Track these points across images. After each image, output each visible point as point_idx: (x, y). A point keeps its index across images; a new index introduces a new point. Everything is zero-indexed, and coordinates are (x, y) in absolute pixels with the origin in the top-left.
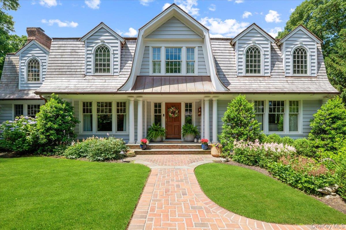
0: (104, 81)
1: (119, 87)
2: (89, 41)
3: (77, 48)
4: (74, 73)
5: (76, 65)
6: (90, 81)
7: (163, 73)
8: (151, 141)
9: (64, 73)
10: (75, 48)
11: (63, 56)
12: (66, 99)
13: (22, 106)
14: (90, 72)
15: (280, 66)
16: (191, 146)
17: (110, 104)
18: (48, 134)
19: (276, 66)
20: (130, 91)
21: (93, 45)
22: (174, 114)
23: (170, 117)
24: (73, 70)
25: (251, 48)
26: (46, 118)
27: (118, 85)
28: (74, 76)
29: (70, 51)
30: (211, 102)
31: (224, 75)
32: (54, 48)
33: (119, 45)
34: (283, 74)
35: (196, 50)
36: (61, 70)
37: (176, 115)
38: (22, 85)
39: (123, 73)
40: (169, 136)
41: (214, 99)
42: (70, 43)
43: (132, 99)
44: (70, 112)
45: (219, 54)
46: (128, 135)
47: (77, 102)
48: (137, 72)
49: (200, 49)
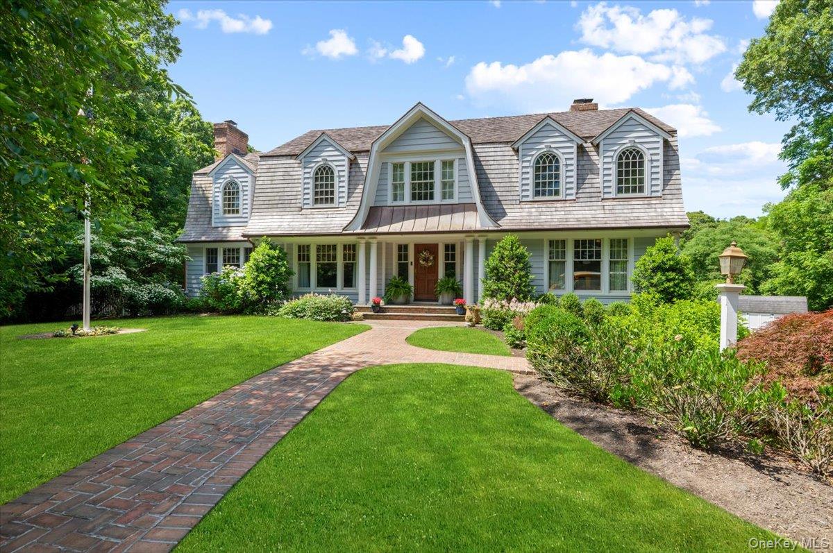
0: (326, 216)
1: (345, 225)
2: (307, 159)
3: (291, 169)
4: (287, 206)
5: (290, 193)
6: (309, 216)
7: (407, 201)
8: (389, 302)
9: (275, 206)
10: (289, 170)
11: (274, 182)
12: (277, 241)
13: (216, 250)
14: (308, 204)
15: (594, 181)
16: (442, 309)
17: (334, 247)
18: (260, 289)
19: (587, 181)
20: (359, 231)
21: (313, 165)
22: (427, 262)
23: (421, 267)
24: (286, 202)
25: (544, 155)
26: (258, 269)
27: (344, 222)
28: (288, 209)
29: (281, 174)
30: (476, 245)
31: (499, 201)
32: (263, 171)
33: (346, 163)
34: (599, 195)
35: (456, 164)
36: (270, 202)
37: (430, 264)
38: (217, 220)
39: (352, 203)
40: (419, 296)
41: (481, 239)
42: (283, 162)
43: (363, 241)
44: (284, 260)
45: (493, 167)
46: (357, 294)
47: (290, 246)
48: (369, 202)
49: (462, 162)
